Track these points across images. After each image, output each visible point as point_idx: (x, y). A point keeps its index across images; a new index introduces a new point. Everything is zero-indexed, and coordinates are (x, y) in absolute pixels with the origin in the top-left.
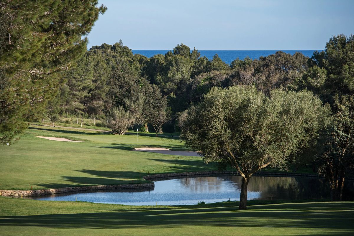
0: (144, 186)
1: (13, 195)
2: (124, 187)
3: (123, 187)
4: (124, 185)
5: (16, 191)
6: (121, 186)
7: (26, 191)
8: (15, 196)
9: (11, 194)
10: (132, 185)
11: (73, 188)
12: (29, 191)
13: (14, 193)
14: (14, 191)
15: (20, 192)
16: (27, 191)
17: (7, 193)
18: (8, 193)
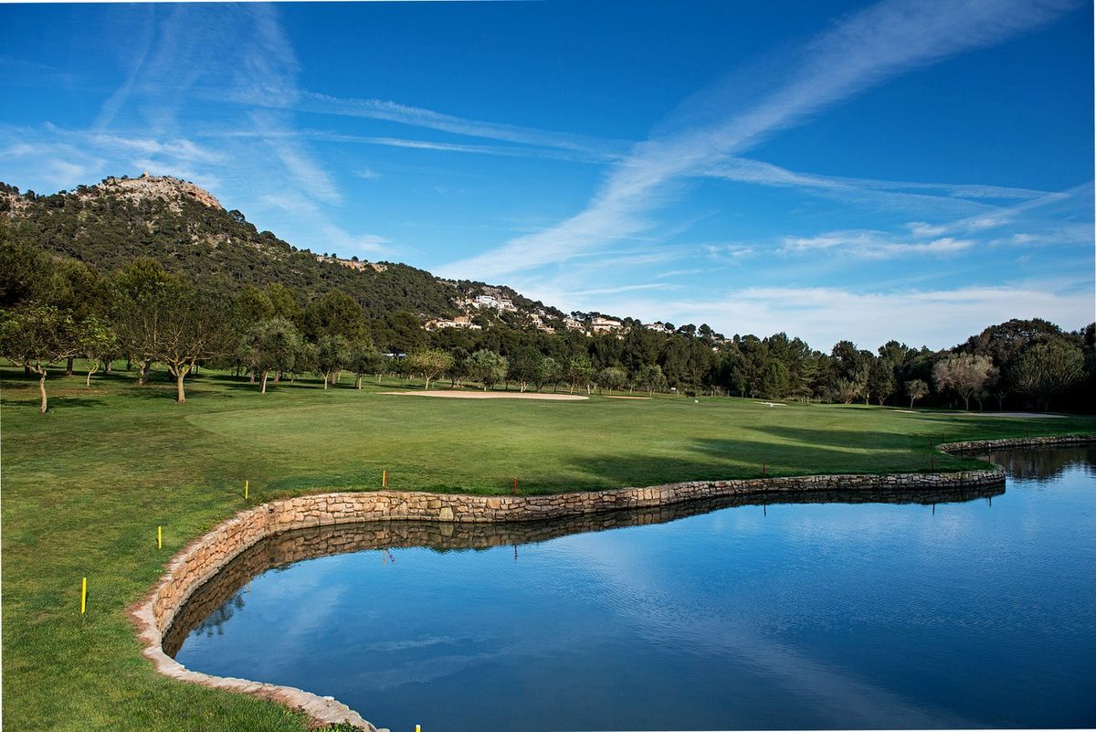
0: (976, 478)
1: (433, 511)
2: (905, 485)
3: (901, 484)
4: (902, 476)
5: (444, 497)
6: (892, 478)
7: (484, 500)
8: (440, 518)
9: (428, 508)
10: (935, 478)
11: (711, 486)
12: (498, 499)
13: (439, 504)
14: (438, 498)
15: (463, 504)
16: (490, 500)
17: (411, 505)
18: (416, 502)
